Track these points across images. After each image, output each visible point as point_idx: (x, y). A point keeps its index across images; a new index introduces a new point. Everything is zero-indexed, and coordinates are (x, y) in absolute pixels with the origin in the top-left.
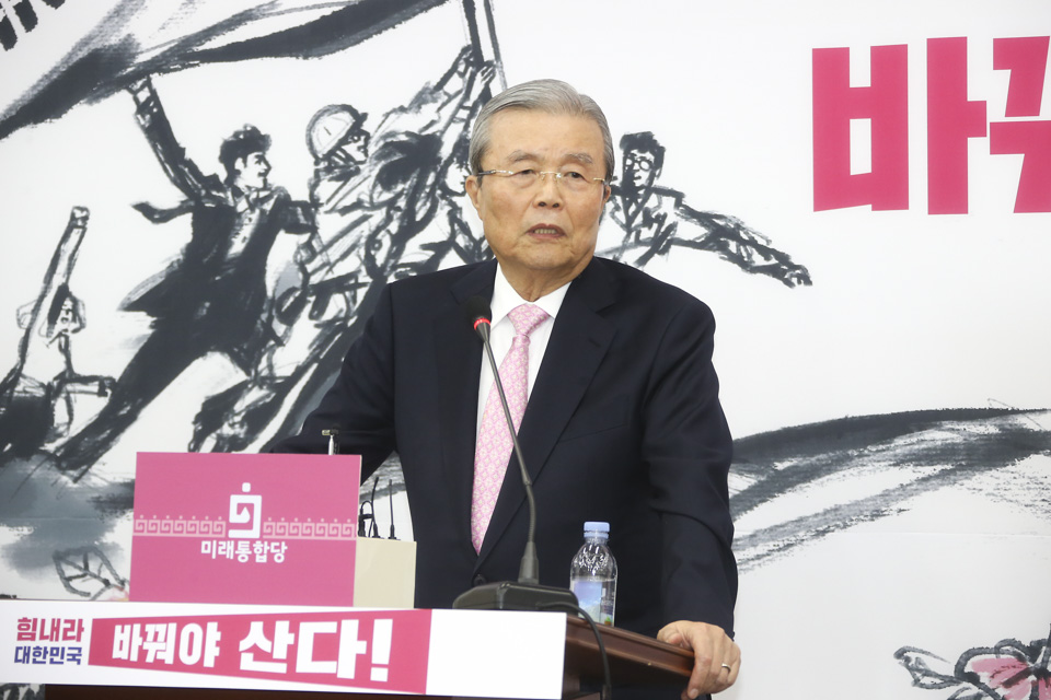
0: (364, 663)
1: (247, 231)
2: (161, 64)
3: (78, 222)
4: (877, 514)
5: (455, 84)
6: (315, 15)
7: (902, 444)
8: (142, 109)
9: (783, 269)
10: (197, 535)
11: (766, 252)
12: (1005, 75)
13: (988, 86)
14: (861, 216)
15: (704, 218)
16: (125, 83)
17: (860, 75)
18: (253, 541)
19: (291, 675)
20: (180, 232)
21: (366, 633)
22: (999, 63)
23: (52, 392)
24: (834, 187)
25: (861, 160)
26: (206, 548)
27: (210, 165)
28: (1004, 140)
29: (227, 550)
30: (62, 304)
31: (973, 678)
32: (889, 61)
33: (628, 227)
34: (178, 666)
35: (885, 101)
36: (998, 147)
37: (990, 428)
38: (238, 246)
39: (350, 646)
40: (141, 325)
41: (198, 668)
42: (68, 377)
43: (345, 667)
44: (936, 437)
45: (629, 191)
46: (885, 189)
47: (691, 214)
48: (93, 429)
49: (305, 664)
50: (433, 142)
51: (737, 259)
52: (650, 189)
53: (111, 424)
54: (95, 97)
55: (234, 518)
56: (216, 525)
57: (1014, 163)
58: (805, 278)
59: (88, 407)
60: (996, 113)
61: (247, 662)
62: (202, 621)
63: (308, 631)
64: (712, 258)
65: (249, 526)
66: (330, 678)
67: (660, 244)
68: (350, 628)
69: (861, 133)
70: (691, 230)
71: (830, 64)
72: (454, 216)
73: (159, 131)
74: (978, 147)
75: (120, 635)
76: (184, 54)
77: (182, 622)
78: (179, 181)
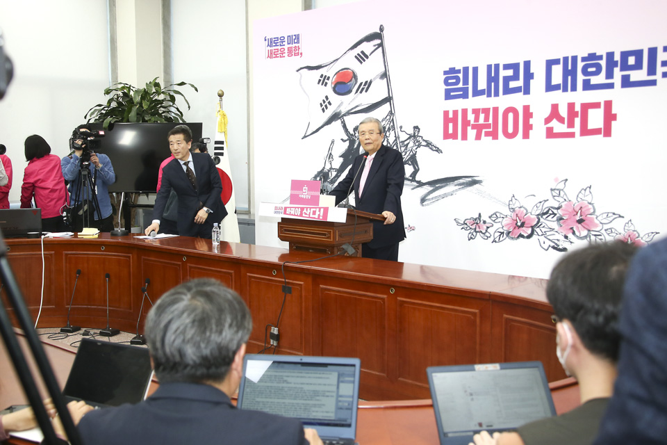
0: (319, 215)
1: (357, 143)
2: (345, 115)
3: (333, 142)
4: (452, 195)
5: (388, 117)
6: (367, 106)
7: (456, 182)
8: (342, 122)
9: (438, 150)
10: (299, 194)
11: (435, 147)
12: (474, 115)
13: (471, 117)
14: (450, 141)
15: (426, 141)
16: (340, 118)
17: (451, 116)
18: (306, 195)
19: (309, 217)
20: (347, 143)
21: (320, 211)
22: (473, 113)
23: (329, 171)
24: (447, 136)
25: (451, 131)
26: (300, 196)
27: (352, 132)
28: (474, 127)
29: (302, 196)
30: (330, 156)
31: (466, 224)
32: (455, 112)
33: (414, 142)
34: (295, 215)
35: (455, 120)
36: (472, 129)
37: (470, 179)
38: (355, 146)
39: (317, 213)
40: (341, 160)
41: (297, 216)
42: (331, 168)
43: (316, 216)
44: (461, 181)
45: (414, 136)
46: (454, 136)
47: (424, 140)
48: (334, 177)
49: (311, 216)
50: (384, 128)
51: (431, 148)
52: (418, 136)
53: (337, 176)
54: (336, 121)
55: (304, 191)
56: (301, 192)
57: (475, 131)
58: (442, 152)
59: (334, 174)
60: (472, 122)
61: (304, 215)
62: (298, 208)
63: (312, 210)
64: (427, 148)
66: (314, 218)
67: (419, 146)
68: (318, 209)
69: (451, 125)
70: (424, 143)
71: (446, 113)
72: (387, 141)
73: (345, 126)
74: (469, 128)
75: (288, 209)
76: (348, 113)
77: (296, 208)
78: (347, 135)
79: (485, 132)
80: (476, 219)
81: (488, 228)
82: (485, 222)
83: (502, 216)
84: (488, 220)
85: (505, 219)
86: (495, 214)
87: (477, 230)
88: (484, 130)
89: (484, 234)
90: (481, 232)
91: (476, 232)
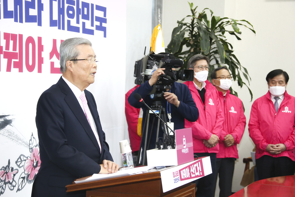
10: (182, 148)
13: (3, 42)
18: (185, 148)
22: (4, 39)
36: (5, 57)
57: (6, 60)
60: (4, 50)
65: (184, 145)
74: (2, 56)
79: (14, 62)
80: (6, 168)
81: (14, 175)
82: (12, 169)
83: (25, 159)
84: (15, 167)
85: (27, 161)
86: (20, 158)
87: (7, 181)
88: (13, 60)
89: (11, 184)
90: (9, 182)
91: (5, 183)
